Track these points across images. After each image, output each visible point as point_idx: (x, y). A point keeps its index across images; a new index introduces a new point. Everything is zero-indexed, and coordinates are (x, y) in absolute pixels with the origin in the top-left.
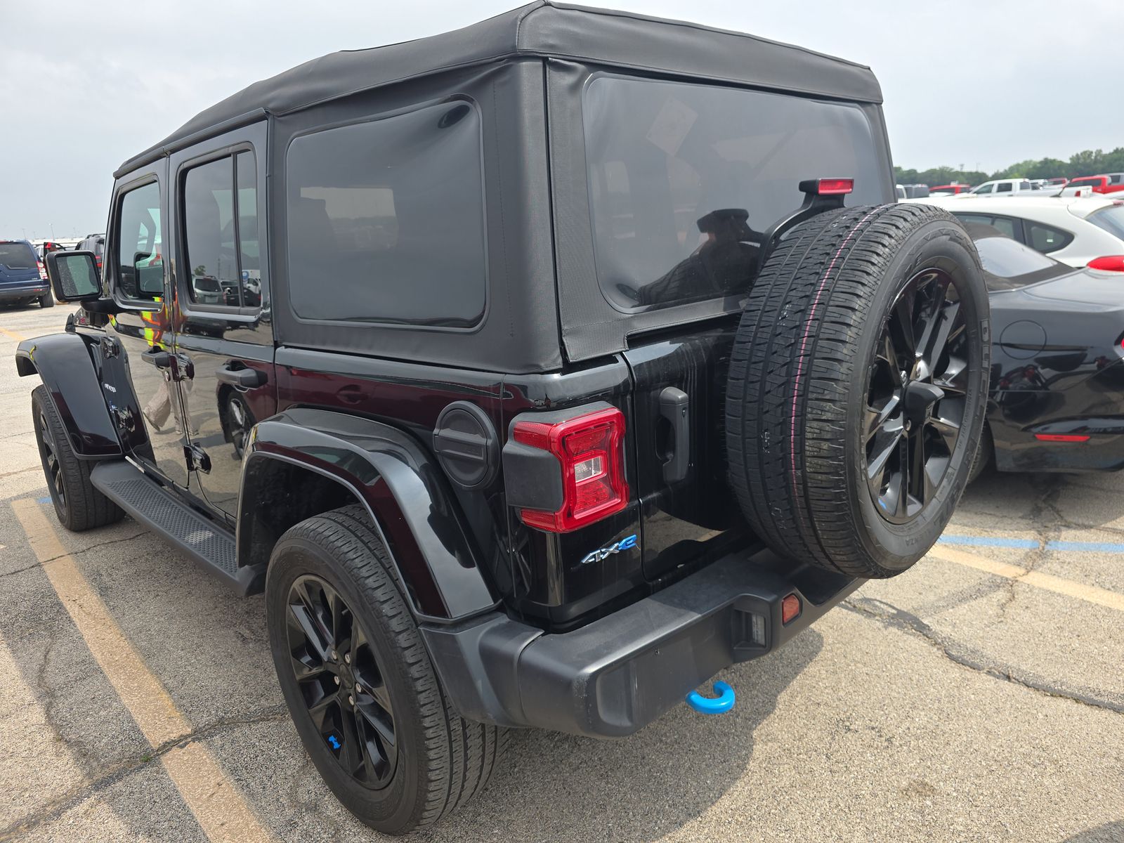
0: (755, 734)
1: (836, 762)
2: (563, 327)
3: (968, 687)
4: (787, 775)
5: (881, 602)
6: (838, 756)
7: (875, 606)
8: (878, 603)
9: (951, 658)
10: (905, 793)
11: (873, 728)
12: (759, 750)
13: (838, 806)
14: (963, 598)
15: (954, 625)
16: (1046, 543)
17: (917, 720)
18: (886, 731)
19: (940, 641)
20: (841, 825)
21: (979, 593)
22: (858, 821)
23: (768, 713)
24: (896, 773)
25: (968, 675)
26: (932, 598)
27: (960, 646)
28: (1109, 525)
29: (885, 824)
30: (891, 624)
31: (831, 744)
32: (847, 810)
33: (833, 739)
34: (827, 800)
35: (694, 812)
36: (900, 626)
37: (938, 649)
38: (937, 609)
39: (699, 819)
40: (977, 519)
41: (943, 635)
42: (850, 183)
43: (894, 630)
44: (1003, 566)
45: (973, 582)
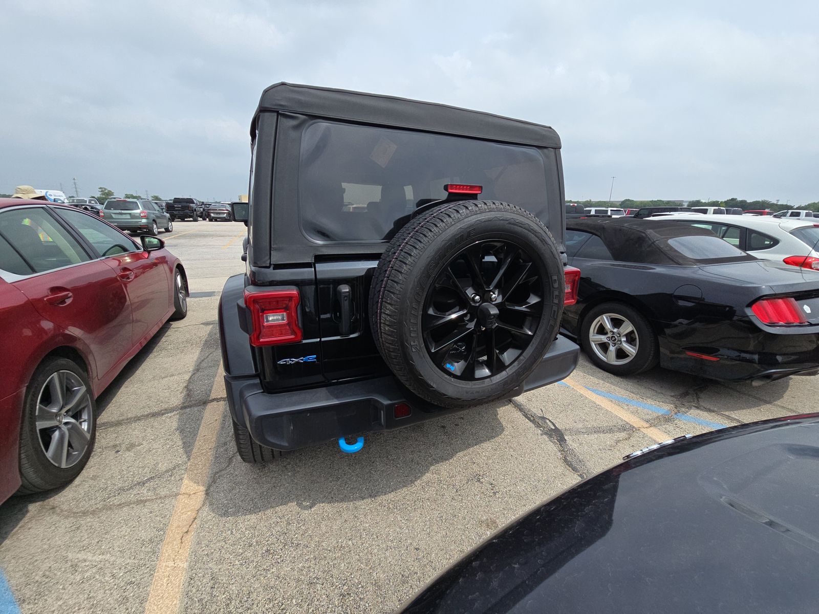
0: (432, 468)
1: (459, 495)
2: (272, 246)
3: (561, 479)
4: (431, 492)
5: (550, 421)
6: (463, 492)
7: (545, 422)
8: (548, 421)
9: (565, 460)
10: (481, 523)
11: (492, 484)
12: (427, 476)
13: (442, 517)
14: (598, 431)
15: (581, 444)
16: (676, 414)
17: (518, 487)
18: (497, 488)
19: (566, 450)
20: (435, 528)
21: (610, 430)
22: (445, 528)
23: (446, 460)
24: (485, 511)
25: (567, 472)
26: (580, 426)
27: (575, 456)
28: (727, 413)
29: (457, 535)
30: (546, 434)
31: (464, 485)
32: (444, 521)
33: (467, 483)
34: (439, 512)
35: (373, 495)
36: (550, 436)
37: (561, 454)
38: (578, 432)
39: (373, 499)
40: (643, 390)
41: (570, 448)
42: (481, 188)
43: (545, 437)
44: (638, 420)
45: (611, 424)
